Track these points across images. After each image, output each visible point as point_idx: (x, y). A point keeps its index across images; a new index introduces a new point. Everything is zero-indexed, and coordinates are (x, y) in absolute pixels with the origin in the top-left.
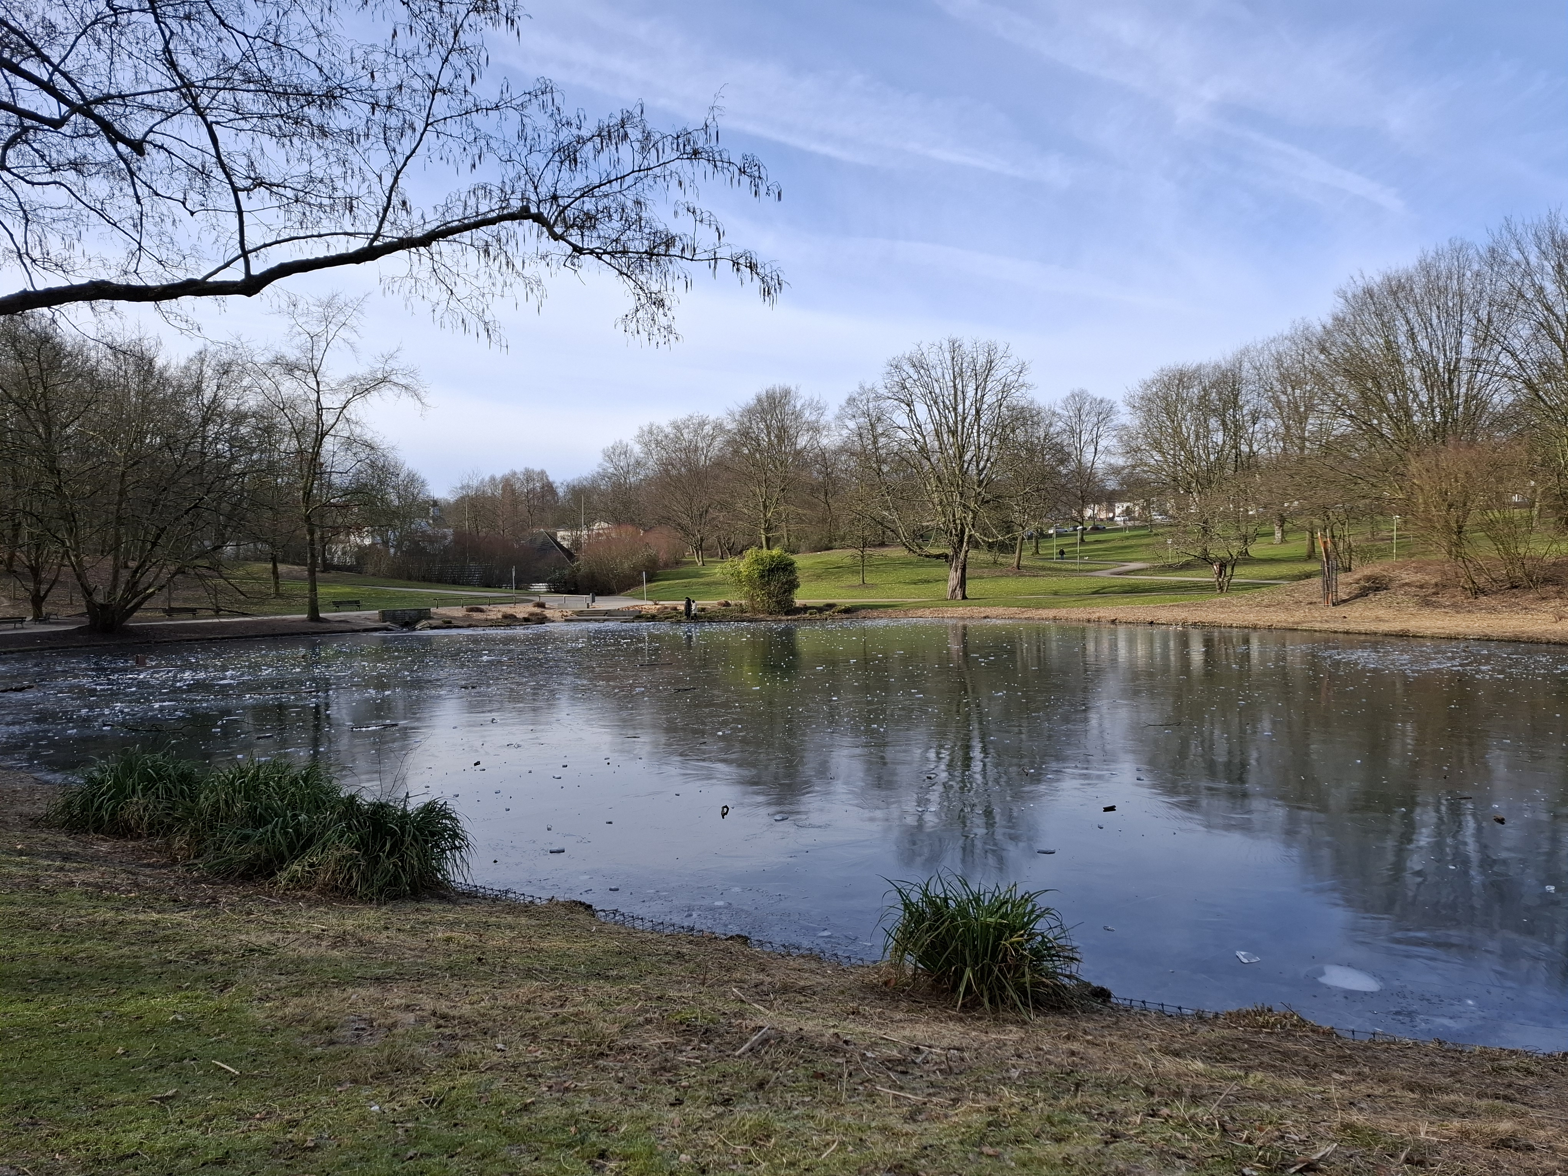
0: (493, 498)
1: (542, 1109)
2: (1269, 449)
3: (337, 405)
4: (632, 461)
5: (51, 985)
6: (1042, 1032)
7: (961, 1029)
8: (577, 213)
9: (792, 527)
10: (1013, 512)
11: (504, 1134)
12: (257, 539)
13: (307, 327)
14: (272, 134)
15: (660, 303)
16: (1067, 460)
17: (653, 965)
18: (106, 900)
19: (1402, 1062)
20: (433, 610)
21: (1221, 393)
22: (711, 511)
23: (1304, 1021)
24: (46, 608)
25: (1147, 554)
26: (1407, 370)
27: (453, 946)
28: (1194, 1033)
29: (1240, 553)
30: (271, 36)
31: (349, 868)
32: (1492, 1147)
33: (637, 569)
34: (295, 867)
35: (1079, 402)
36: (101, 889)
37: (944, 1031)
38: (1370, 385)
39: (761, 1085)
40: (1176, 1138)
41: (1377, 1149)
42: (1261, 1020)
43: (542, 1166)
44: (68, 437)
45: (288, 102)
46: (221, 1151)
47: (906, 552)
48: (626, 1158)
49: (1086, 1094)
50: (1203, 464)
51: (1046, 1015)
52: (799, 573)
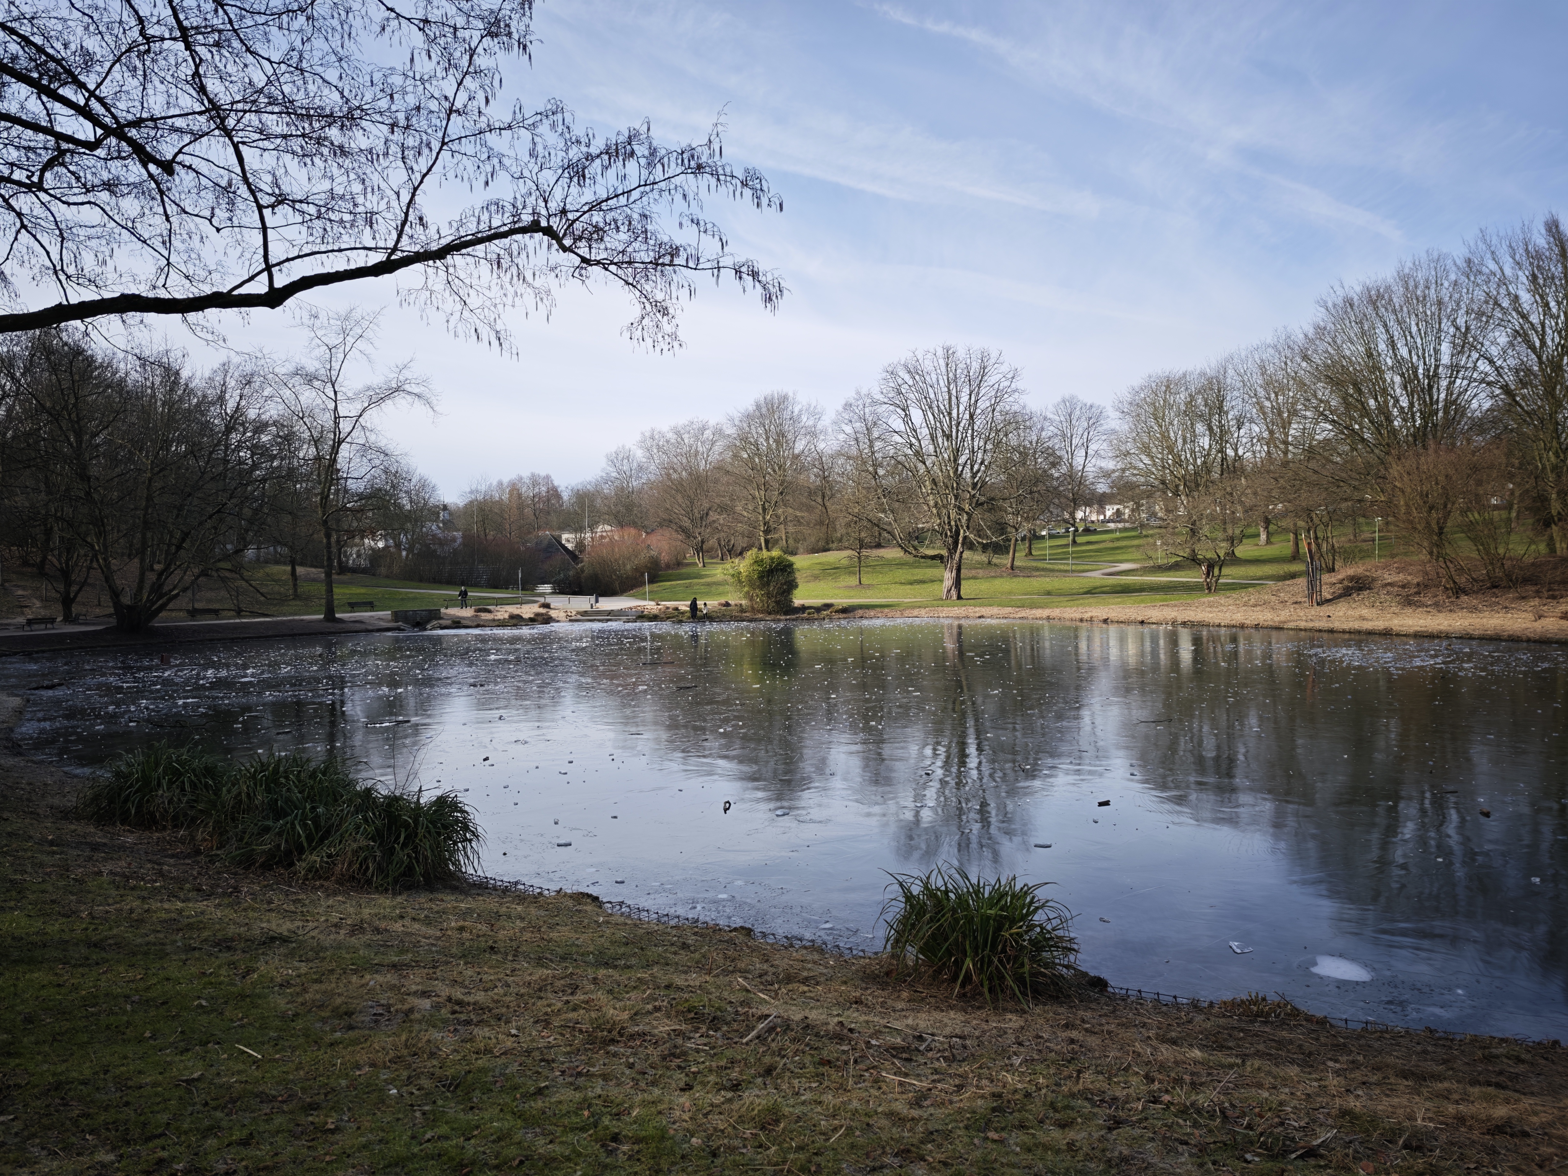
0: (500, 502)
1: (555, 1093)
3: (353, 413)
4: (635, 466)
5: (81, 970)
6: (1041, 1021)
7: (962, 1018)
8: (586, 226)
9: (791, 529)
10: (1007, 513)
11: (519, 1117)
12: (277, 542)
13: (326, 340)
14: (294, 153)
15: (666, 312)
16: (1059, 463)
17: (659, 955)
18: (132, 889)
19: (1395, 1051)
20: (443, 610)
21: (1207, 399)
22: (711, 513)
23: (1297, 1010)
24: (75, 609)
25: (1137, 555)
26: (1388, 377)
27: (466, 935)
28: (1190, 1022)
29: (1227, 554)
30: (294, 62)
31: (366, 859)
32: (1488, 1133)
33: (639, 571)
34: (314, 858)
35: (1070, 407)
36: (128, 878)
37: (945, 1020)
38: (1351, 391)
39: (769, 1071)
40: (1178, 1123)
41: (1375, 1135)
42: (1255, 1008)
43: (557, 1149)
44: (98, 445)
45: (311, 124)
46: (245, 1132)
47: (902, 554)
48: (638, 1140)
49: (1088, 1081)
50: (1191, 467)
51: (1045, 1004)
52: (797, 574)
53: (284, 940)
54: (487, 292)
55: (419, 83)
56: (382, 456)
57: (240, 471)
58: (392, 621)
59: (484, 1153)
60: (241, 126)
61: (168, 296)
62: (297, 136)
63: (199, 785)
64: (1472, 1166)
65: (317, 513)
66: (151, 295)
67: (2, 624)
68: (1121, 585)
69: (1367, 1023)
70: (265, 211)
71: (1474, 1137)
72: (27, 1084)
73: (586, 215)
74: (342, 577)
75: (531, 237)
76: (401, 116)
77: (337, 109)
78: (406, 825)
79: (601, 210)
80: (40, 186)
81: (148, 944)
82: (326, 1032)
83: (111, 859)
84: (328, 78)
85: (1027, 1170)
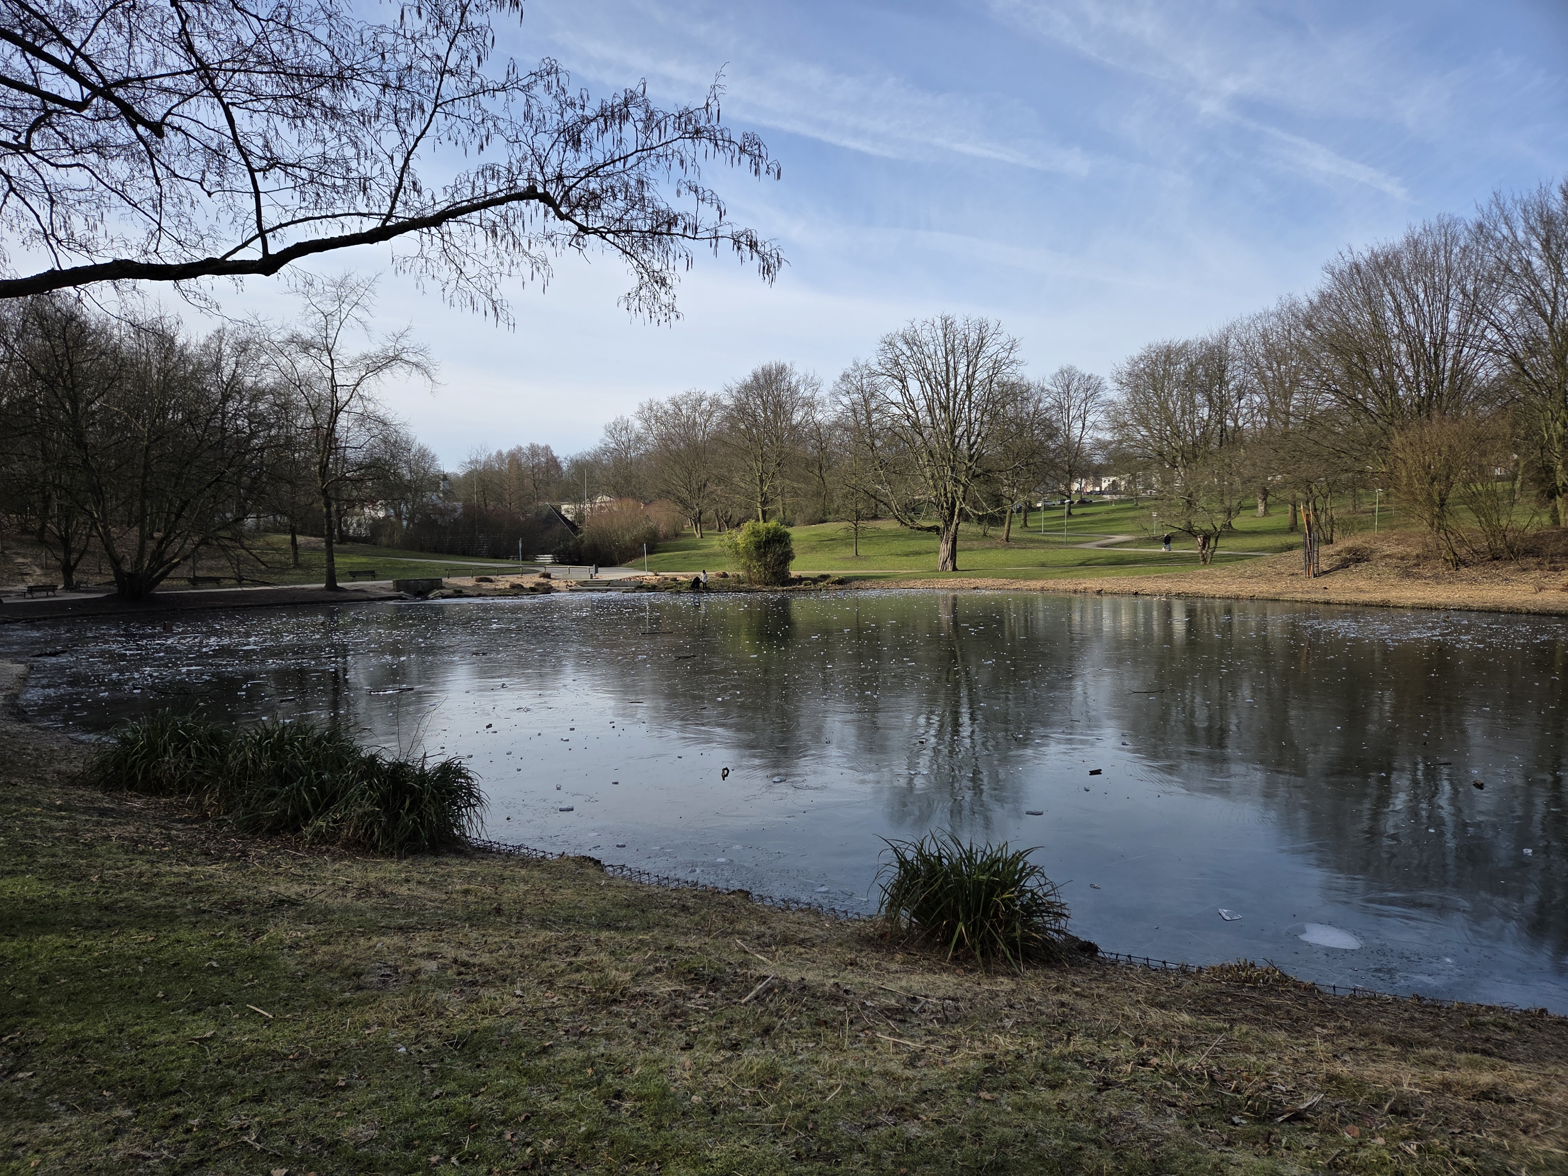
0: (500, 472)
1: (559, 1051)
2: (1254, 424)
3: (351, 382)
4: (633, 436)
5: (93, 932)
6: (1032, 984)
7: (954, 980)
8: (581, 193)
9: (788, 501)
10: (1003, 485)
11: (525, 1075)
12: (276, 511)
13: (321, 307)
14: (285, 115)
15: (663, 283)
16: (1056, 435)
17: (660, 917)
18: (141, 853)
19: (1383, 1017)
20: (445, 580)
21: (1207, 369)
22: (708, 484)
23: (1286, 976)
24: (76, 577)
25: (1132, 527)
26: (1394, 345)
27: (471, 898)
28: (1179, 986)
29: (1224, 526)
30: (282, 19)
31: (371, 824)
32: (1473, 1099)
33: (637, 542)
34: (320, 823)
35: (1067, 378)
36: (137, 843)
37: (938, 982)
38: (1355, 360)
39: (767, 1031)
40: (1166, 1087)
41: (1361, 1099)
42: (1244, 974)
43: (562, 1106)
44: (94, 413)
45: (301, 84)
46: (258, 1089)
47: (898, 525)
48: (640, 1098)
49: (1078, 1043)
50: (1189, 438)
51: (1036, 968)
52: (793, 545)
53: (293, 903)
54: (483, 261)
55: (410, 41)
56: (381, 426)
57: (238, 440)
58: (394, 590)
59: (491, 1109)
60: (231, 86)
61: (160, 262)
62: (287, 96)
63: (205, 752)
64: (1457, 1131)
65: (316, 482)
66: (142, 261)
67: (3, 592)
68: (1110, 558)
69: (1355, 990)
70: (257, 174)
71: (1460, 1103)
72: (44, 1042)
73: (583, 182)
74: (343, 546)
75: (527, 204)
76: (392, 76)
77: (327, 69)
78: (412, 790)
79: (598, 176)
80: (27, 148)
81: (158, 907)
82: (335, 993)
83: (120, 823)
84: (318, 36)
85: (1018, 1130)
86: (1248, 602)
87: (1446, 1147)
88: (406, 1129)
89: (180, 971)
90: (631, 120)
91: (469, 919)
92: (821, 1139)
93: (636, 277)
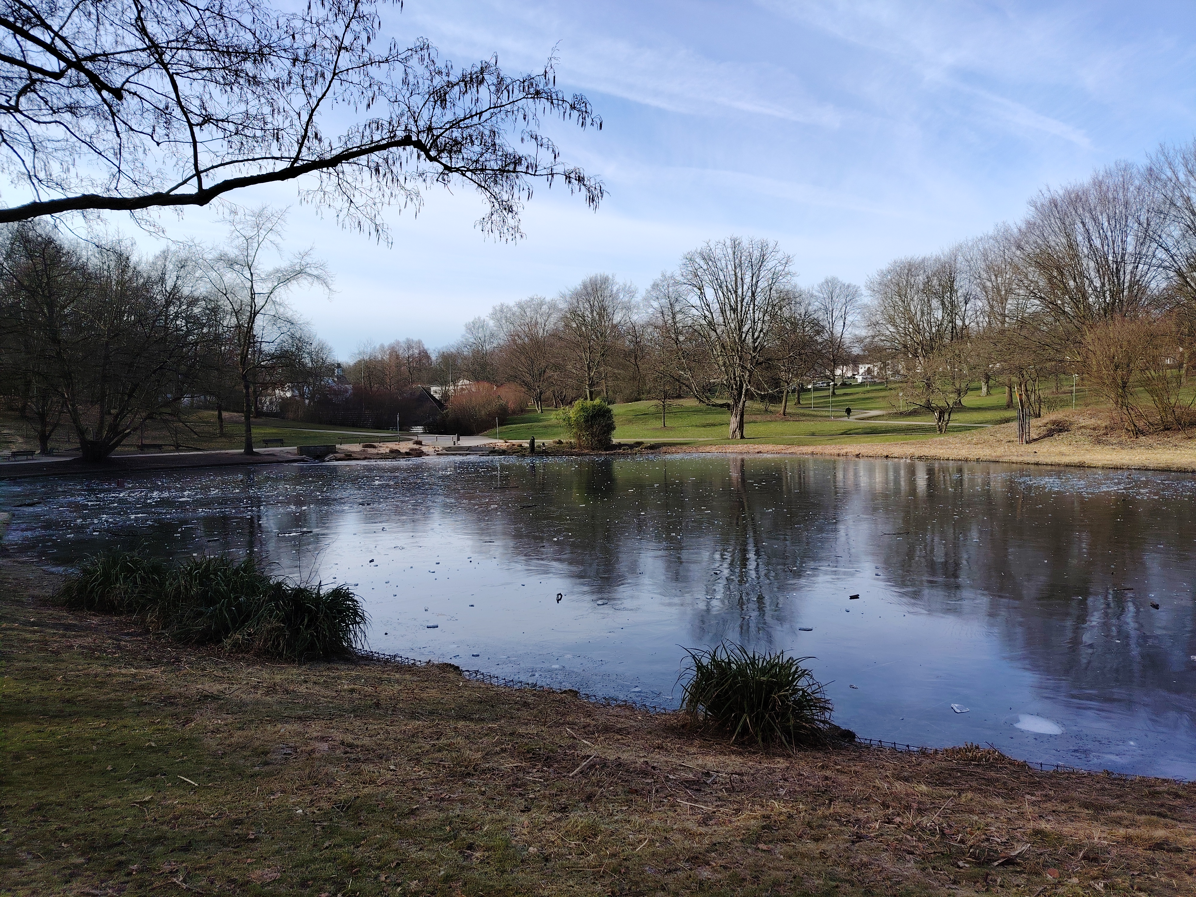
0: (382, 361)
1: (424, 813)
2: (978, 323)
3: (266, 291)
4: (488, 333)
5: (57, 720)
6: (803, 763)
7: (741, 761)
8: (447, 140)
9: (610, 383)
10: (781, 371)
11: (396, 831)
12: (207, 392)
13: (243, 232)
14: (217, 82)
15: (510, 210)
16: (822, 331)
17: (506, 711)
18: (97, 659)
19: (1079, 788)
20: (338, 446)
21: (940, 281)
22: (548, 371)
23: (1003, 756)
24: (50, 444)
25: (883, 404)
26: (1085, 262)
27: (356, 695)
28: (919, 764)
29: (955, 403)
30: (216, 9)
31: (277, 637)
32: (1150, 849)
33: (491, 416)
34: (237, 636)
35: (831, 287)
36: (94, 650)
37: (728, 762)
38: (1055, 274)
39: (589, 798)
40: (906, 839)
41: (1061, 849)
42: (970, 755)
43: (426, 855)
44: (66, 315)
45: (230, 59)
46: (185, 841)
47: (697, 403)
48: (488, 849)
49: (837, 807)
50: (927, 334)
51: (806, 751)
52: (615, 419)
53: (215, 698)
54: (368, 193)
55: (315, 26)
56: (289, 325)
57: (178, 336)
58: (298, 454)
59: (370, 857)
60: (174, 61)
61: (119, 196)
62: (219, 69)
63: (148, 580)
64: (1136, 873)
65: (238, 369)
66: (105, 195)
68: (866, 428)
69: (1057, 766)
70: (195, 128)
71: (1139, 852)
72: (15, 806)
73: (448, 132)
74: (258, 420)
75: (404, 149)
76: (301, 53)
77: (251, 47)
78: (310, 611)
79: (459, 127)
80: (16, 109)
81: (109, 700)
82: (247, 767)
83: (80, 636)
84: (243, 22)
85: (788, 873)
86: (975, 463)
87: (1127, 884)
88: (302, 872)
89: (126, 750)
90: (485, 83)
91: (354, 711)
92: (631, 881)
93: (489, 206)
